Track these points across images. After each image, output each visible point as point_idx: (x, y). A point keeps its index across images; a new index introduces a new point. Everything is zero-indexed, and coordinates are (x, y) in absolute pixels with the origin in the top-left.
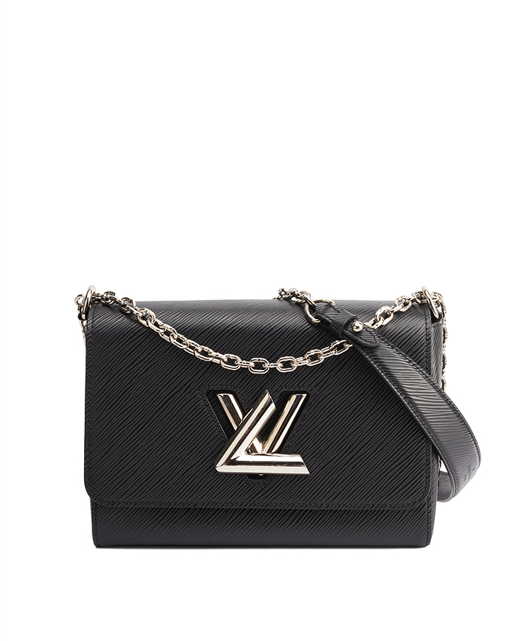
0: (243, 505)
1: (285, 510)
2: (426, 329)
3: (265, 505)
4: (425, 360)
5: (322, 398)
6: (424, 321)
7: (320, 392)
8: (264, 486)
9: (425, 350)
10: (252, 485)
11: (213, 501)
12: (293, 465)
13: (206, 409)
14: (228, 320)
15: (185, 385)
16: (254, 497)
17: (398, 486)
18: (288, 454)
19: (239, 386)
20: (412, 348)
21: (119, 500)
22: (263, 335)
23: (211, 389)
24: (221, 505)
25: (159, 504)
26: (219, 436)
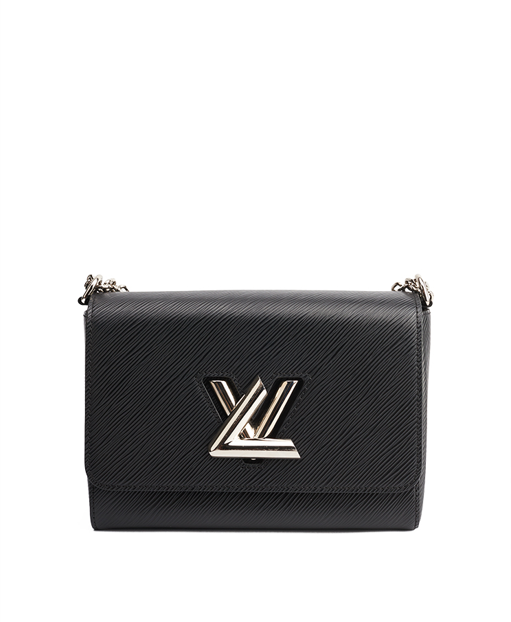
0: (240, 489)
1: (277, 493)
2: (417, 317)
3: (261, 489)
4: (415, 347)
5: (315, 385)
6: (414, 310)
7: (314, 378)
8: (259, 470)
9: (416, 337)
10: (248, 470)
11: (210, 485)
12: (285, 449)
13: (203, 396)
14: (224, 309)
15: (183, 372)
16: (250, 481)
17: (391, 470)
18: (283, 439)
19: (235, 373)
20: (403, 335)
21: (119, 485)
22: (258, 323)
23: (207, 375)
24: (218, 488)
25: (157, 488)
26: (216, 421)
